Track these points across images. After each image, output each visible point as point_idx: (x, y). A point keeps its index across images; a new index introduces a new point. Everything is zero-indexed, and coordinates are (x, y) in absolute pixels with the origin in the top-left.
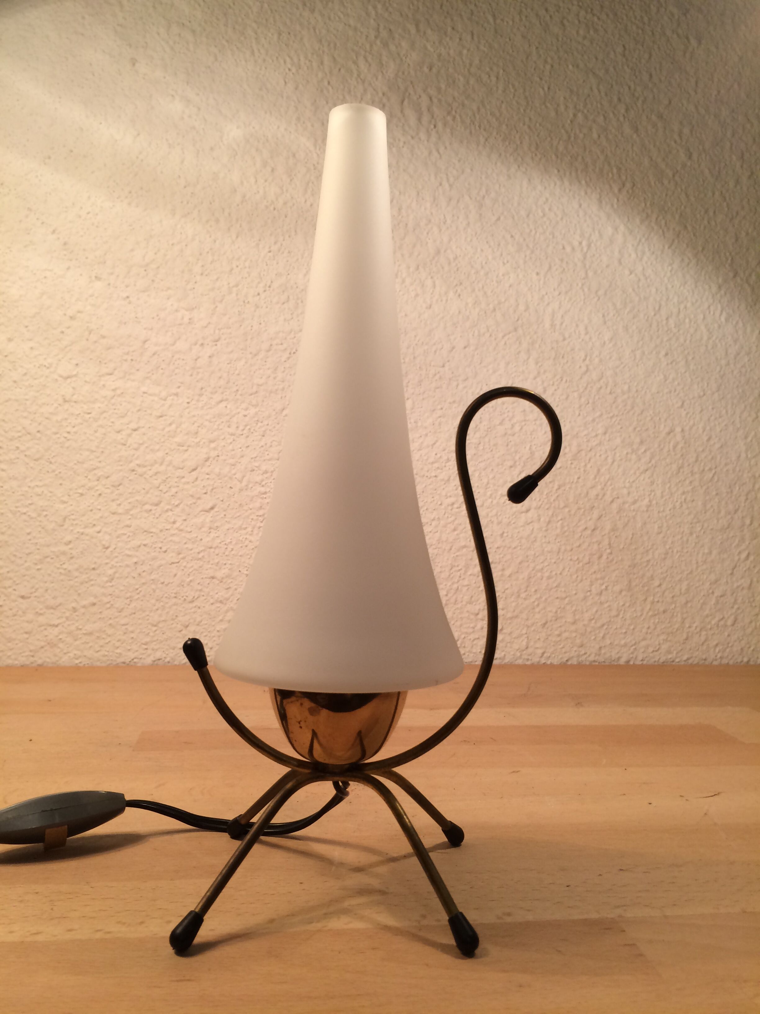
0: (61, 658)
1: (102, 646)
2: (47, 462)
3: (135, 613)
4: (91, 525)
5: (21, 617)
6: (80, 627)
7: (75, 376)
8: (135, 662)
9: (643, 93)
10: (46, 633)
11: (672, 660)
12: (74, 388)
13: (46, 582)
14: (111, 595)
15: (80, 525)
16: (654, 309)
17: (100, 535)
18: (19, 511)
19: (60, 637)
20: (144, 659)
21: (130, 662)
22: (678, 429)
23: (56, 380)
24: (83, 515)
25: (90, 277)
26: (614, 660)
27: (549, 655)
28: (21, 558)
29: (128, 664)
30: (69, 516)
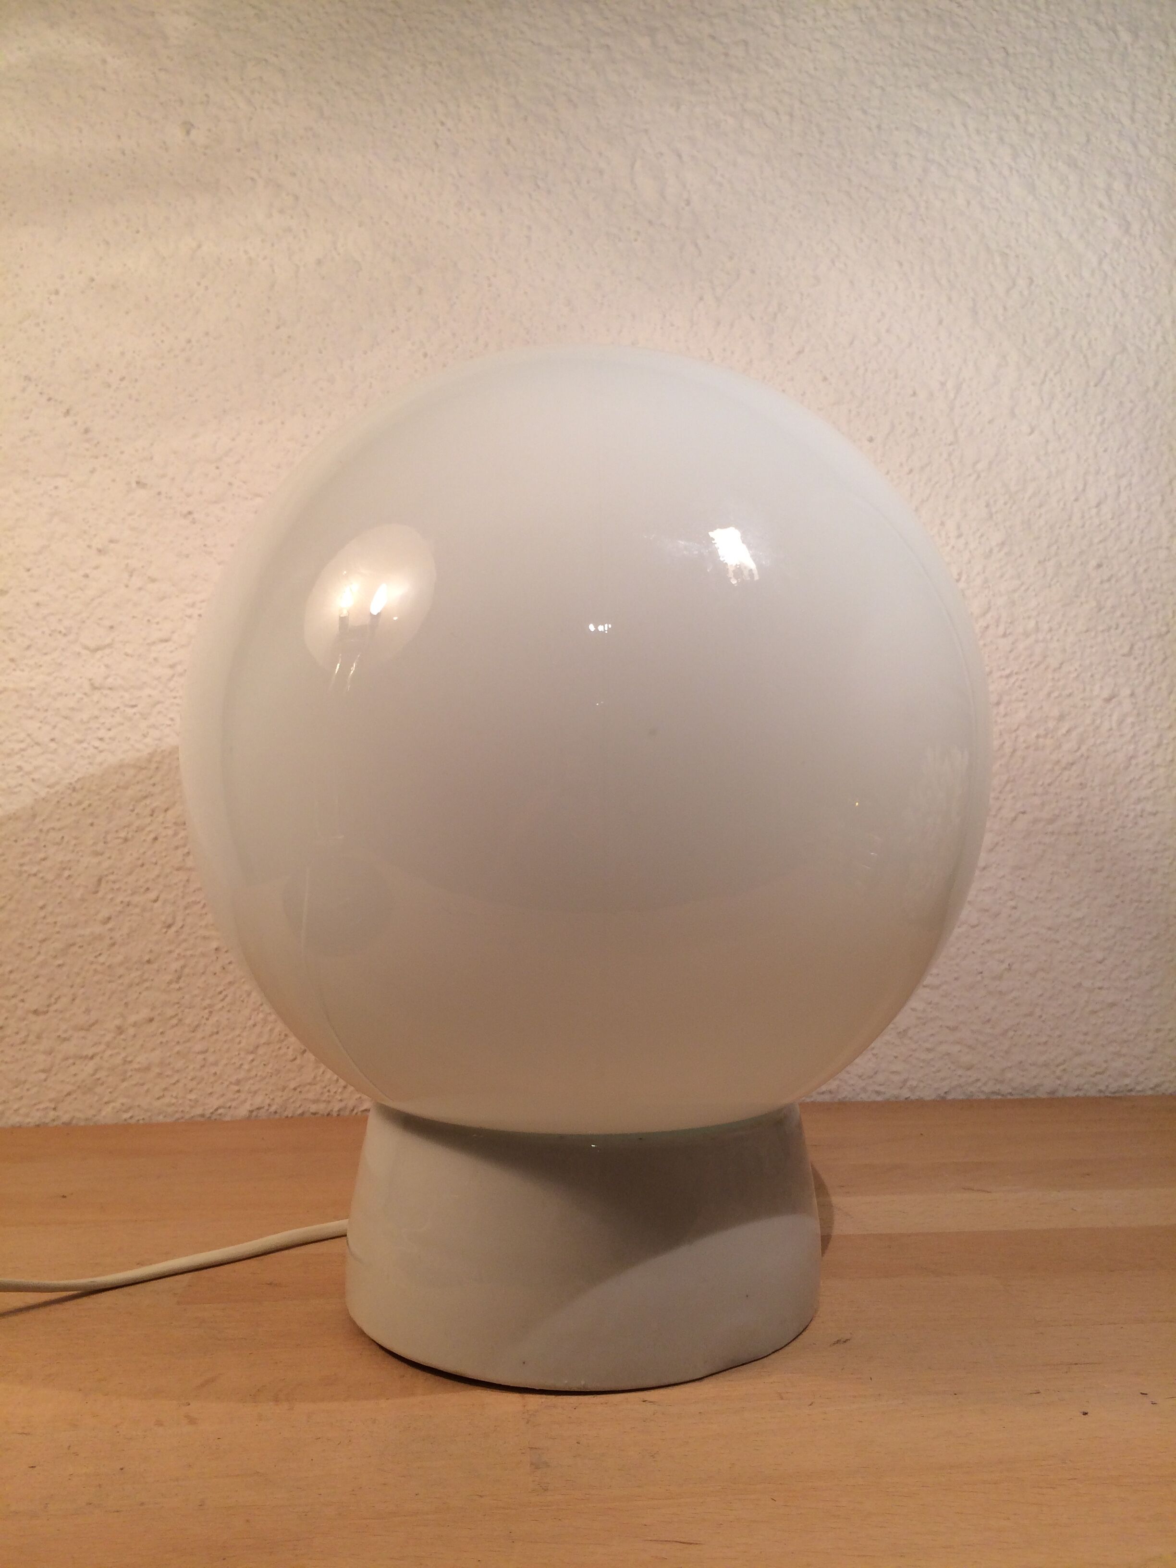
0: (100, 1110)
1: (165, 1089)
2: (69, 788)
3: (217, 1033)
4: (142, 890)
5: (34, 1044)
6: (129, 1059)
7: (109, 646)
8: (220, 1115)
9: (1041, 127)
10: (73, 1070)
11: (1129, 1088)
12: (107, 666)
13: (72, 986)
14: (178, 1003)
15: (125, 891)
16: (1076, 488)
17: (156, 905)
18: (26, 872)
19: (97, 1076)
20: (235, 1108)
21: (212, 1113)
22: (1126, 691)
23: (79, 654)
24: (130, 874)
25: (128, 484)
26: (1027, 1091)
27: (915, 1083)
28: (31, 947)
29: (210, 1117)
30: (107, 876)
